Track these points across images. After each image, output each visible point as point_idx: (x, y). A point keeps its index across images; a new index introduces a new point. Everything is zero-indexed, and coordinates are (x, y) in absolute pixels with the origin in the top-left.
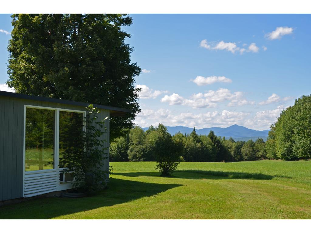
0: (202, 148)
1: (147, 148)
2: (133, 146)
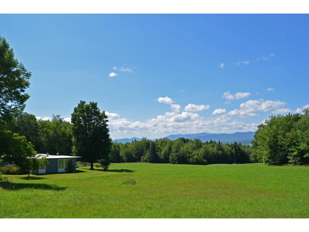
0: (223, 154)
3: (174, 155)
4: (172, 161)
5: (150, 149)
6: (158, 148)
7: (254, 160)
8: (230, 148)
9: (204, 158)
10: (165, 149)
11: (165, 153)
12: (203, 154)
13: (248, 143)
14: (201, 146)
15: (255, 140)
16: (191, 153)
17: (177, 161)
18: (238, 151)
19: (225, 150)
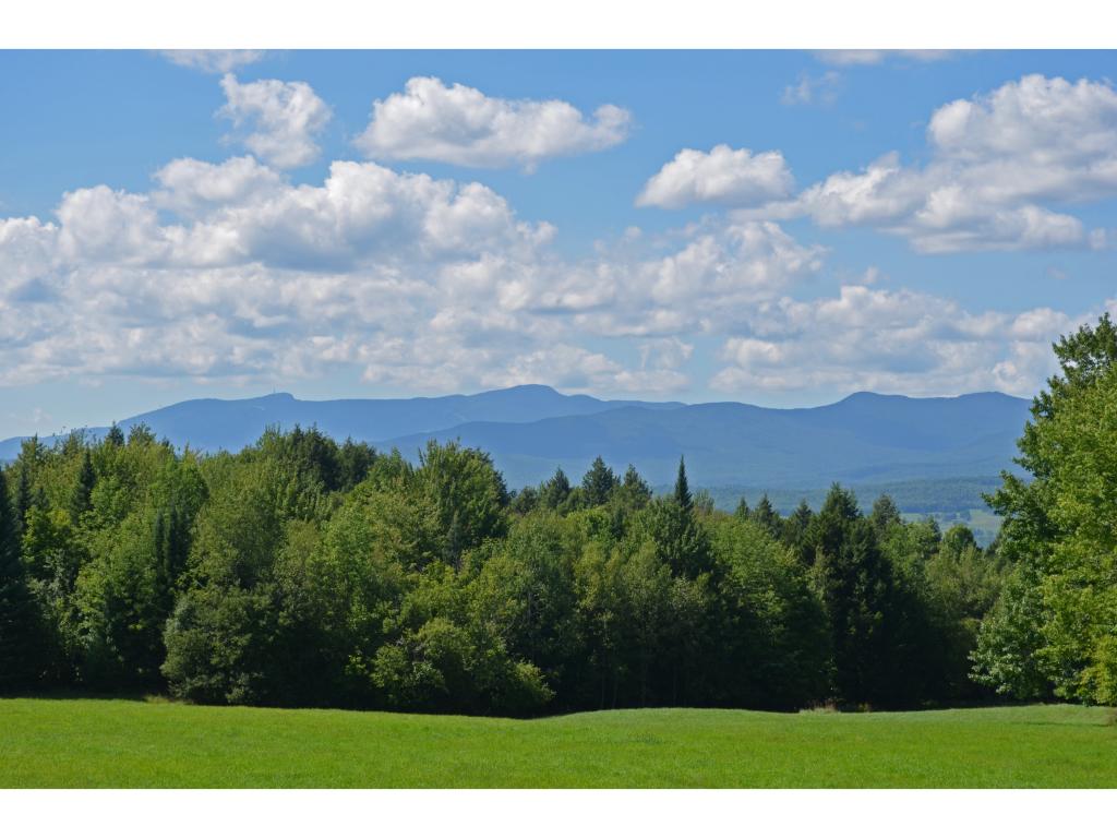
0: (713, 609)
1: (277, 603)
2: (202, 595)
3: (217, 616)
4: (189, 670)
6: (49, 537)
7: (1009, 677)
8: (788, 557)
9: (521, 647)
10: (116, 551)
11: (121, 592)
12: (512, 603)
13: (965, 510)
14: (493, 528)
15: (1027, 477)
16: (393, 593)
17: (243, 679)
18: (860, 588)
19: (740, 572)
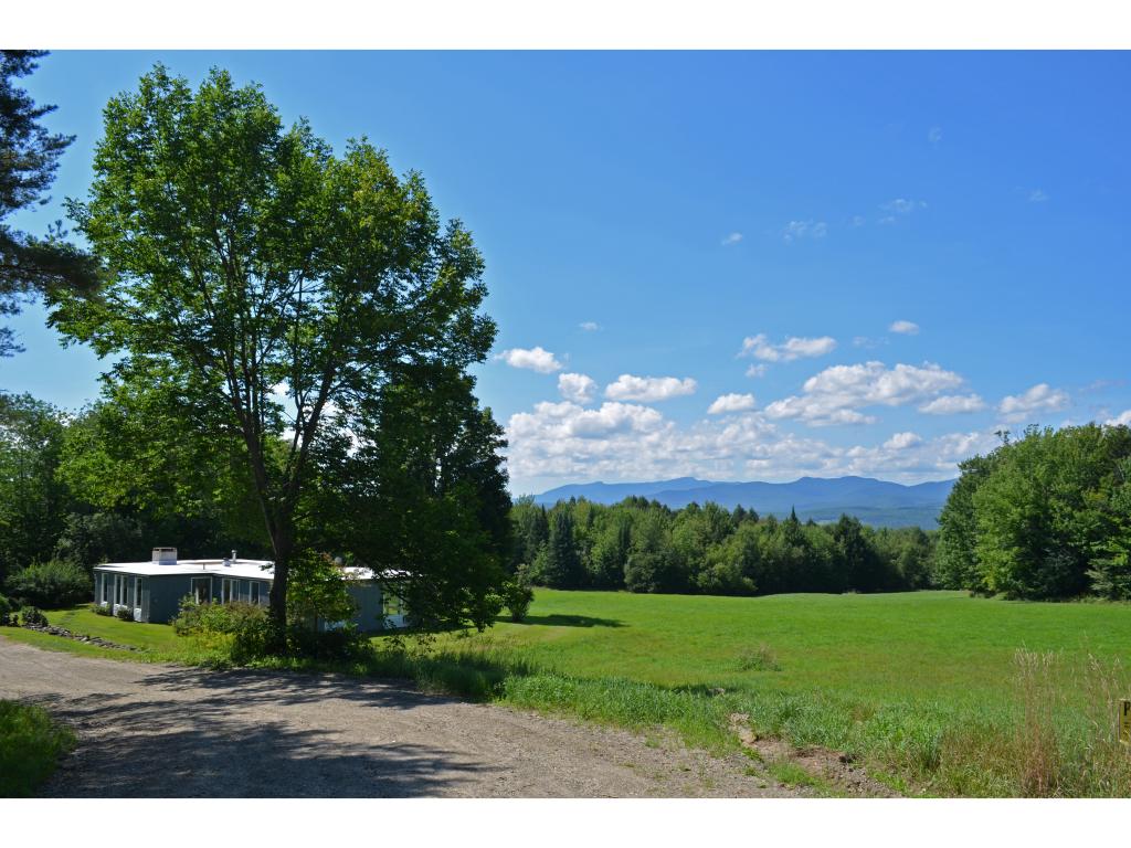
0: (807, 558)
1: (664, 558)
2: (637, 555)
3: (643, 563)
4: (634, 581)
5: (552, 538)
6: (582, 537)
8: (831, 539)
9: (745, 572)
10: (604, 541)
11: (608, 555)
12: (741, 557)
14: (728, 531)
16: (701, 554)
17: (653, 584)
18: (854, 550)
19: (816, 545)
